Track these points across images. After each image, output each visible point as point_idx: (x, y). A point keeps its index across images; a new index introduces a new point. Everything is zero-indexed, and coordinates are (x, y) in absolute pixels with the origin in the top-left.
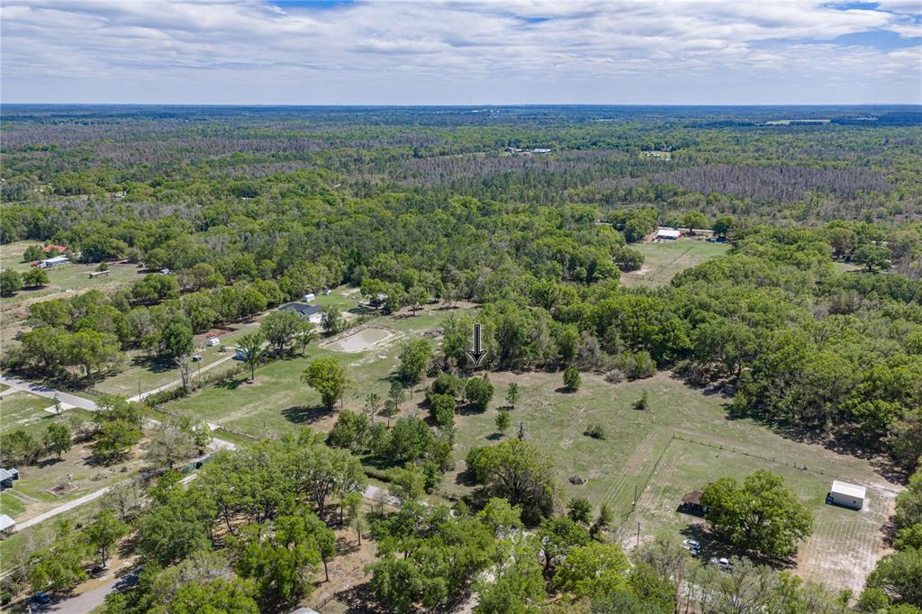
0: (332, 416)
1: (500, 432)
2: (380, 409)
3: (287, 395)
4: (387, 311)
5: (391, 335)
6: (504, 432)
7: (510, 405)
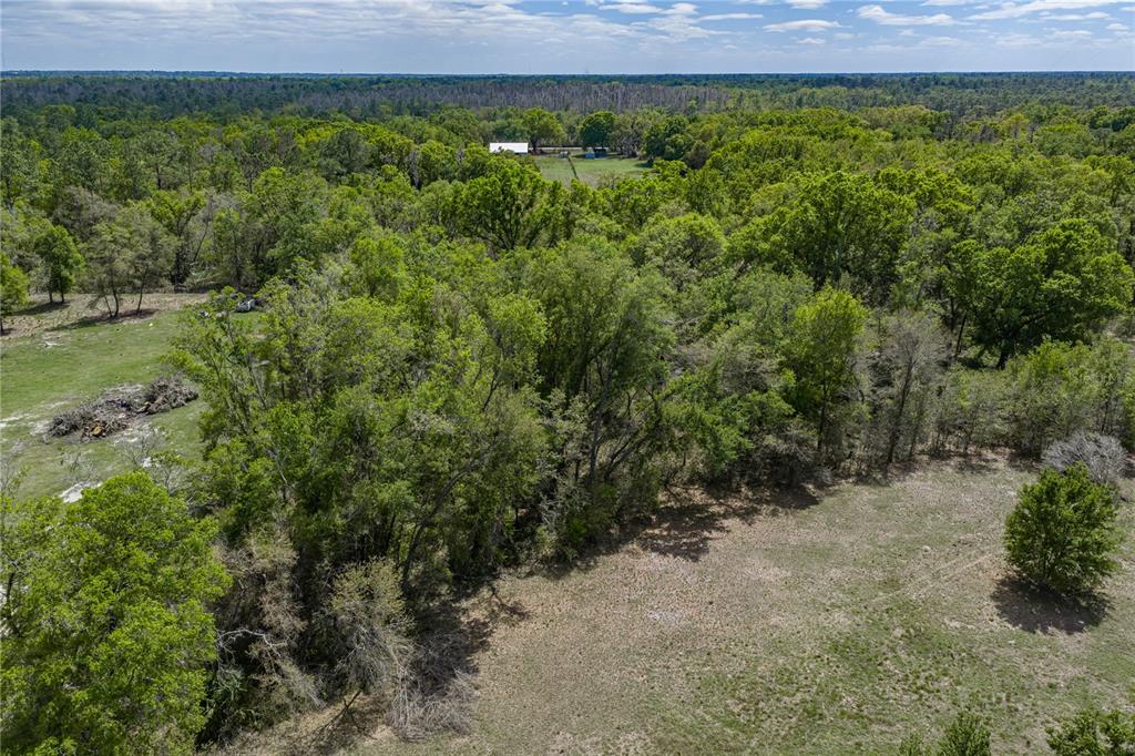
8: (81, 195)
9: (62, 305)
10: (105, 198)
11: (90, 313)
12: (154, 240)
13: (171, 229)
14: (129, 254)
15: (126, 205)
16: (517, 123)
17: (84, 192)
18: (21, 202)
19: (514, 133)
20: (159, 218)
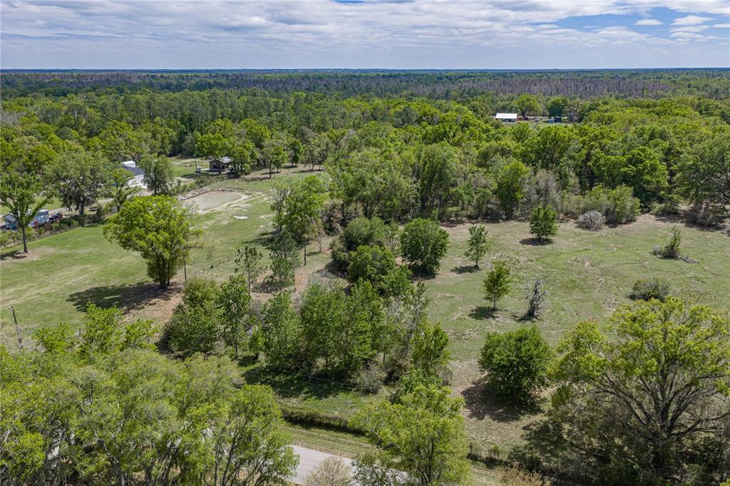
0: (167, 298)
1: (491, 305)
2: (260, 279)
3: (84, 271)
4: (234, 175)
5: (245, 197)
6: (499, 304)
7: (473, 264)
8: (305, 129)
9: (296, 167)
10: (313, 131)
11: (304, 169)
12: (327, 145)
13: (333, 142)
14: (319, 149)
15: (320, 134)
16: (515, 103)
17: (306, 128)
18: (286, 131)
19: (512, 108)
20: (331, 139)
